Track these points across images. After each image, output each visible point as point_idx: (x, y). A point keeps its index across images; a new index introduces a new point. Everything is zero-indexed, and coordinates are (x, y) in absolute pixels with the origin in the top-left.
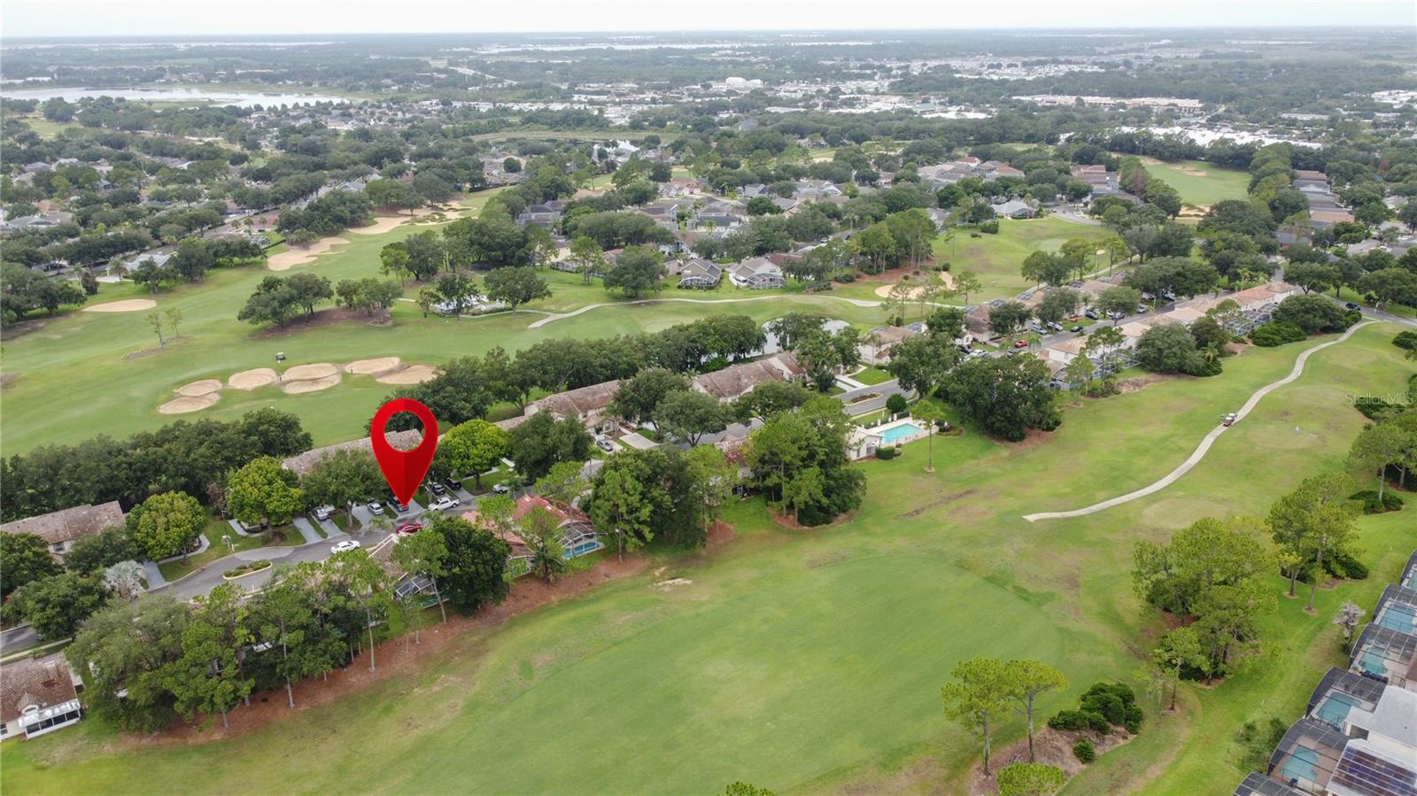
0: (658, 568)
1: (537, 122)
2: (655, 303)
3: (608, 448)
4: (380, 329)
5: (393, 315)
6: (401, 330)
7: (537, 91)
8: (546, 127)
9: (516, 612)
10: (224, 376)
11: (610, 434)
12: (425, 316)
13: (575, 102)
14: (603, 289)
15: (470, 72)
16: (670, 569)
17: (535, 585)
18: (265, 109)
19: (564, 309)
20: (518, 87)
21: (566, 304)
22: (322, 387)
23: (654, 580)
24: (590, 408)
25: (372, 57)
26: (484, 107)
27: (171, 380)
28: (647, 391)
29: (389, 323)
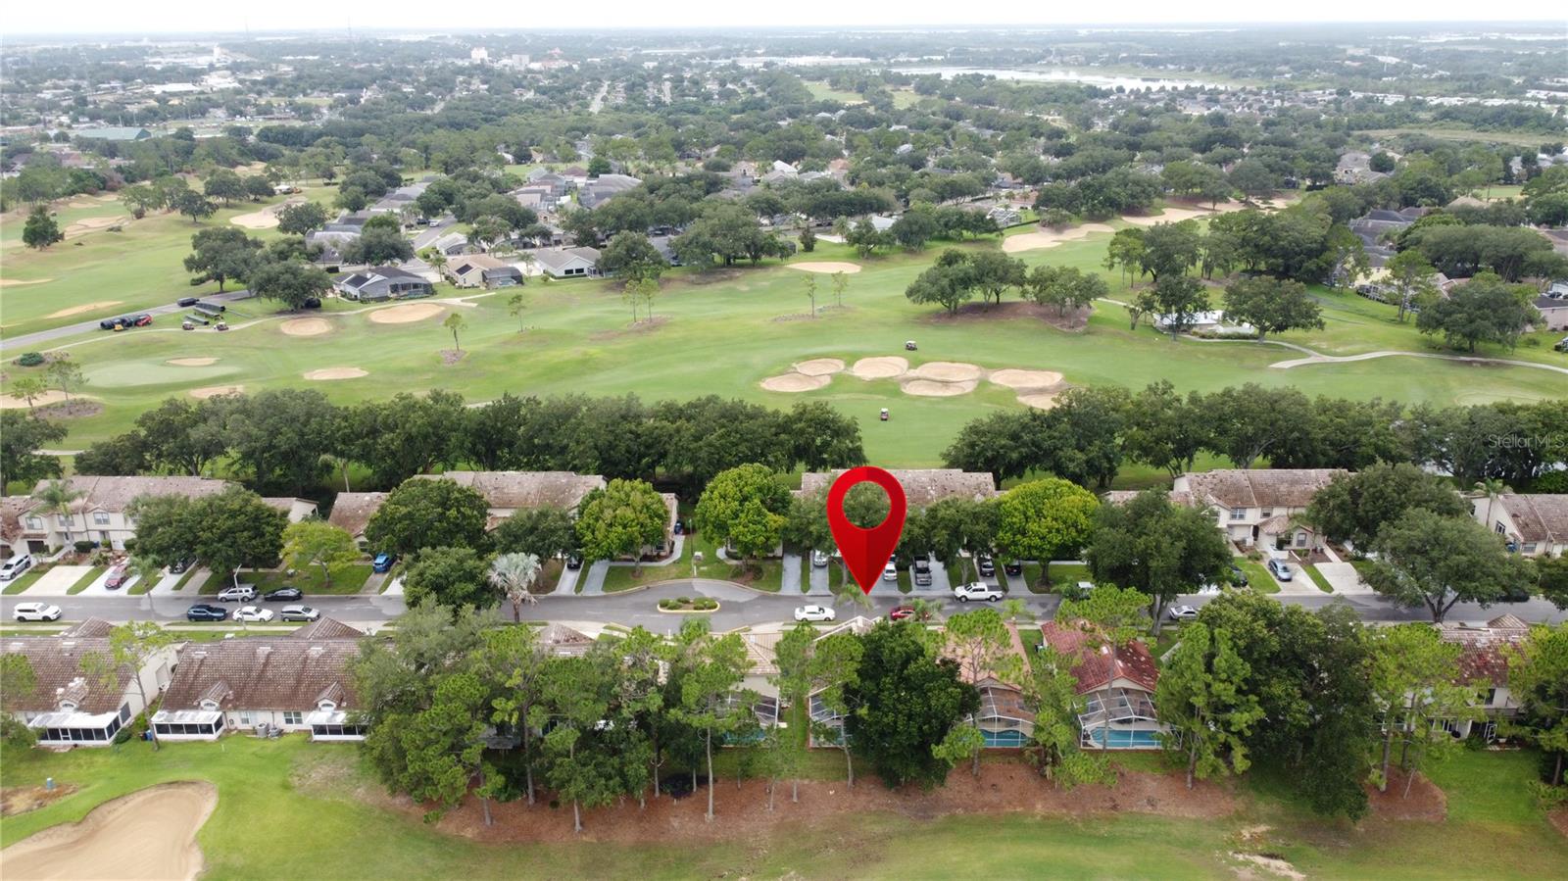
0: (1254, 822)
1: (1455, 119)
2: (1499, 365)
3: (1284, 575)
4: (1066, 335)
5: (1093, 319)
6: (1092, 339)
7: (1475, 84)
8: (1467, 125)
9: (966, 809)
10: (851, 358)
11: (1299, 553)
12: (1133, 328)
13: (1528, 99)
14: (1416, 332)
15: (1393, 60)
16: (1274, 834)
17: (1021, 773)
18: (1127, 92)
19: (1340, 350)
20: (1452, 78)
21: (1346, 344)
22: (949, 393)
23: (1236, 845)
24: (1278, 503)
25: (1281, 44)
26: (1390, 100)
27: (800, 351)
28: (1375, 499)
29: (1080, 329)
